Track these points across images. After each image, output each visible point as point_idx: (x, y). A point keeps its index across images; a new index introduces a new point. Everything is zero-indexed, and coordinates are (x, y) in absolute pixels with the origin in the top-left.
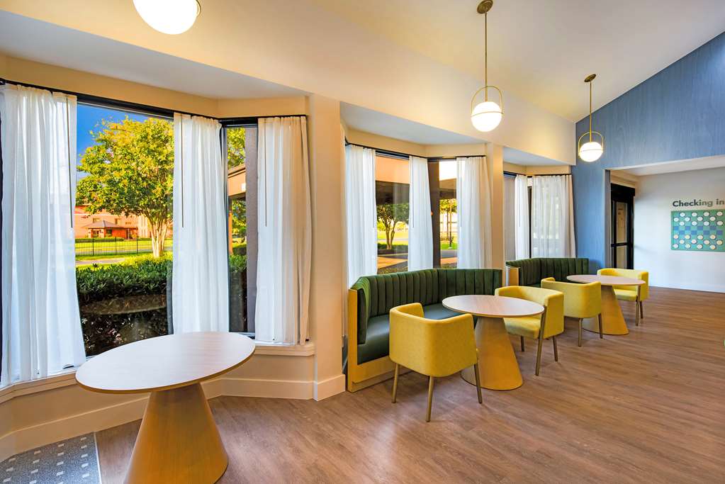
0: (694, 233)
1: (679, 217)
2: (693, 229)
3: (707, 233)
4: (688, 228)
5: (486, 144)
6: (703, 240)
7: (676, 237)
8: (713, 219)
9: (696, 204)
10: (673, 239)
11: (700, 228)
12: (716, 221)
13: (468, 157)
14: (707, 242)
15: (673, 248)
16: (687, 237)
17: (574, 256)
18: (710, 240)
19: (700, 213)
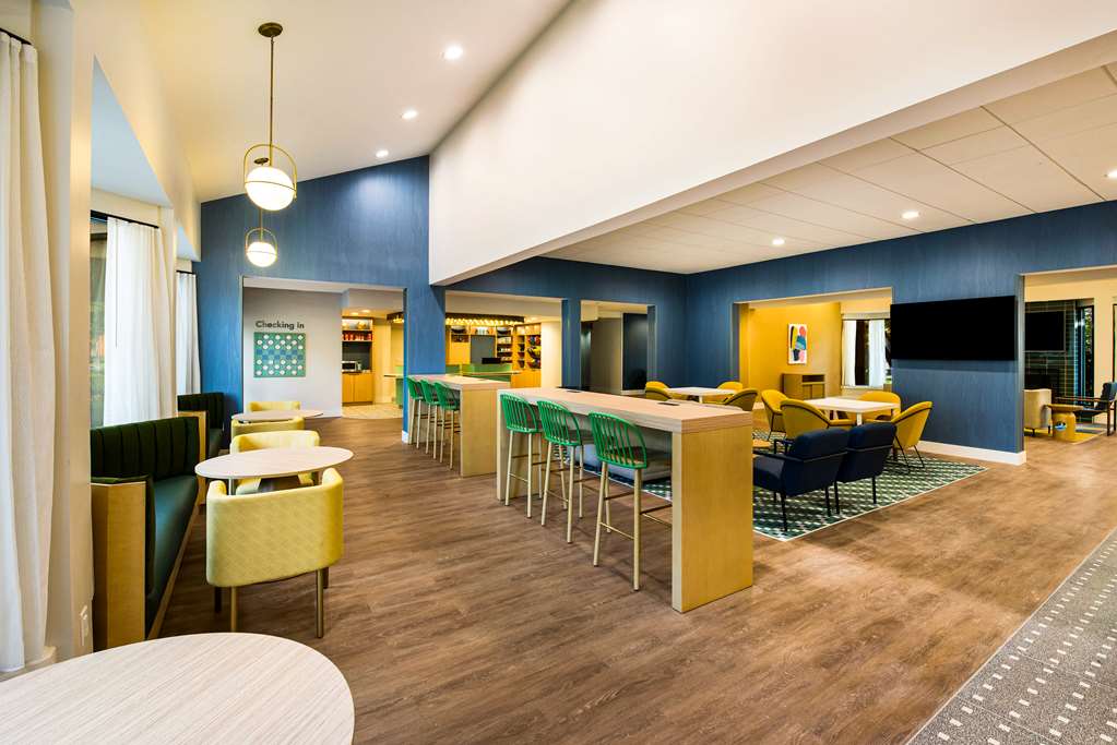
0: (277, 357)
1: (263, 339)
2: (277, 353)
3: (289, 358)
4: (272, 352)
5: (159, 207)
6: (286, 365)
7: (259, 362)
8: (294, 343)
9: (279, 326)
10: (256, 364)
11: (283, 352)
12: (297, 345)
13: (130, 221)
14: (289, 367)
15: (256, 376)
16: (271, 362)
17: (197, 391)
18: (292, 365)
19: (284, 336)
